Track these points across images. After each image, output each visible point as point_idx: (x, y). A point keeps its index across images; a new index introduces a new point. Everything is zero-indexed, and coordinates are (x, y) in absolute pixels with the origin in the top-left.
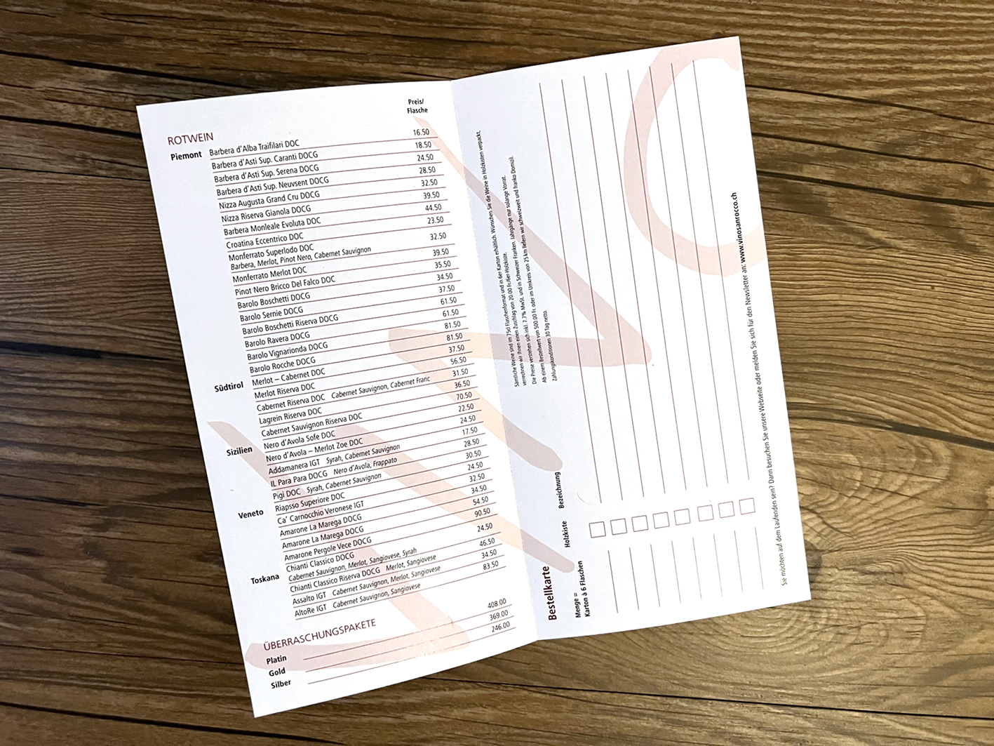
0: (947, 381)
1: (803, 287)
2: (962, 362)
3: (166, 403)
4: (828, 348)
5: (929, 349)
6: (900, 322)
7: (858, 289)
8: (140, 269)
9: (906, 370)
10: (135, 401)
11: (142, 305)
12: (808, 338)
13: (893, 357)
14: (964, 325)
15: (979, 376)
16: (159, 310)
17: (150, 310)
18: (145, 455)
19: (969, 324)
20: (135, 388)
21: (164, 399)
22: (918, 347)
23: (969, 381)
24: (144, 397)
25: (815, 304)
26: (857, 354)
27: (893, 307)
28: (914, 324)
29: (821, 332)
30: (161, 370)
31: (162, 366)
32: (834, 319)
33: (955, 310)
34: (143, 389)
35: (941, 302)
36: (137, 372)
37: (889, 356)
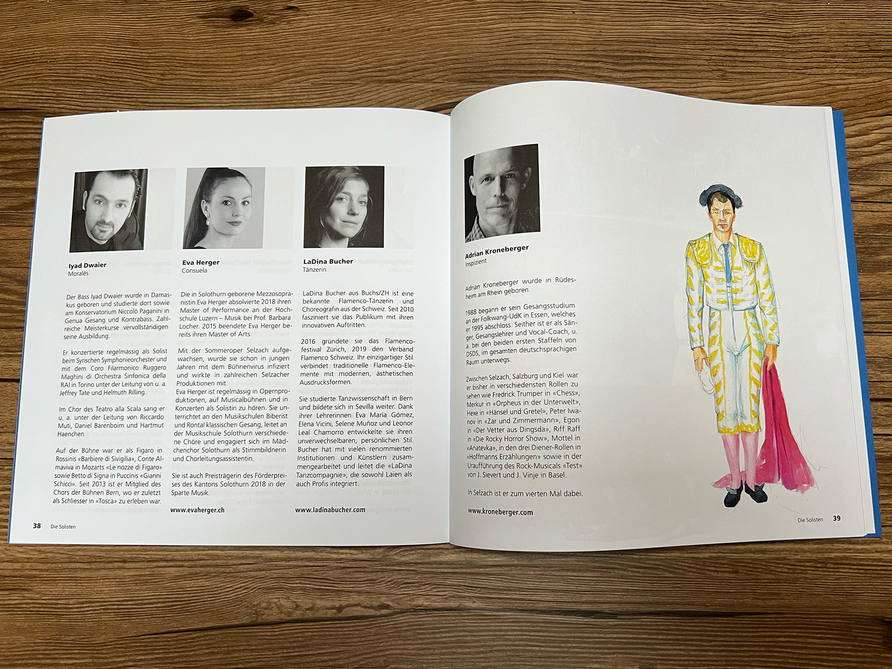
0: (596, 74)
1: (480, 21)
2: (603, 60)
3: (30, 139)
4: (505, 59)
5: (578, 53)
6: (554, 37)
7: (520, 18)
8: (17, 52)
9: (564, 69)
10: (8, 140)
11: (17, 75)
12: (489, 54)
13: (553, 61)
14: (600, 35)
15: (618, 68)
16: (28, 77)
17: (22, 78)
18: (14, 177)
19: (604, 34)
20: (10, 131)
21: (29, 136)
22: (570, 52)
23: (611, 72)
24: (15, 137)
25: (490, 31)
26: (528, 61)
27: (548, 28)
28: (564, 38)
29: (499, 49)
30: (28, 117)
31: (28, 114)
32: (506, 40)
33: (592, 26)
34: (15, 131)
35: (581, 21)
36: (11, 120)
37: (550, 61)
